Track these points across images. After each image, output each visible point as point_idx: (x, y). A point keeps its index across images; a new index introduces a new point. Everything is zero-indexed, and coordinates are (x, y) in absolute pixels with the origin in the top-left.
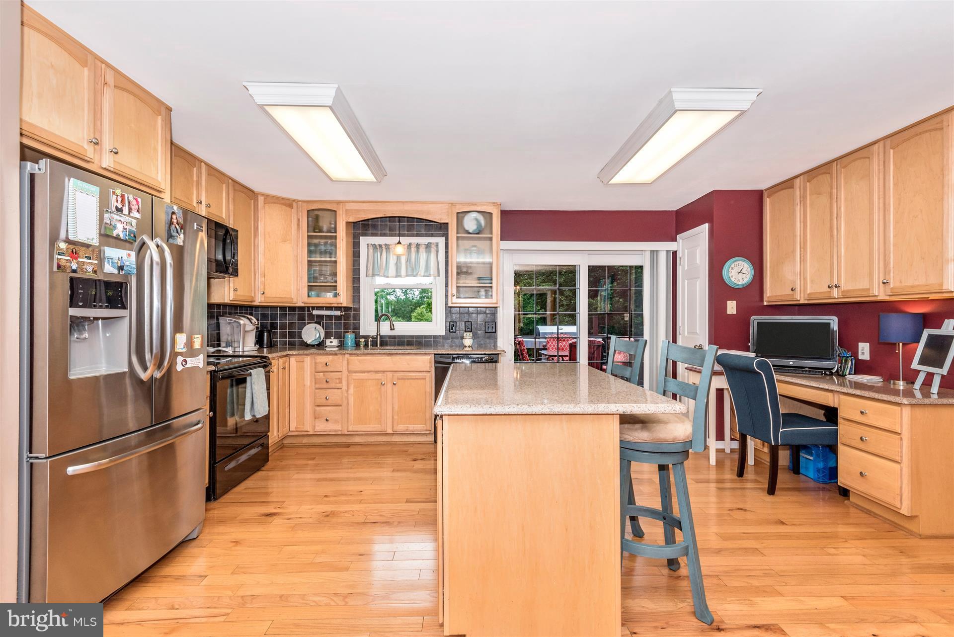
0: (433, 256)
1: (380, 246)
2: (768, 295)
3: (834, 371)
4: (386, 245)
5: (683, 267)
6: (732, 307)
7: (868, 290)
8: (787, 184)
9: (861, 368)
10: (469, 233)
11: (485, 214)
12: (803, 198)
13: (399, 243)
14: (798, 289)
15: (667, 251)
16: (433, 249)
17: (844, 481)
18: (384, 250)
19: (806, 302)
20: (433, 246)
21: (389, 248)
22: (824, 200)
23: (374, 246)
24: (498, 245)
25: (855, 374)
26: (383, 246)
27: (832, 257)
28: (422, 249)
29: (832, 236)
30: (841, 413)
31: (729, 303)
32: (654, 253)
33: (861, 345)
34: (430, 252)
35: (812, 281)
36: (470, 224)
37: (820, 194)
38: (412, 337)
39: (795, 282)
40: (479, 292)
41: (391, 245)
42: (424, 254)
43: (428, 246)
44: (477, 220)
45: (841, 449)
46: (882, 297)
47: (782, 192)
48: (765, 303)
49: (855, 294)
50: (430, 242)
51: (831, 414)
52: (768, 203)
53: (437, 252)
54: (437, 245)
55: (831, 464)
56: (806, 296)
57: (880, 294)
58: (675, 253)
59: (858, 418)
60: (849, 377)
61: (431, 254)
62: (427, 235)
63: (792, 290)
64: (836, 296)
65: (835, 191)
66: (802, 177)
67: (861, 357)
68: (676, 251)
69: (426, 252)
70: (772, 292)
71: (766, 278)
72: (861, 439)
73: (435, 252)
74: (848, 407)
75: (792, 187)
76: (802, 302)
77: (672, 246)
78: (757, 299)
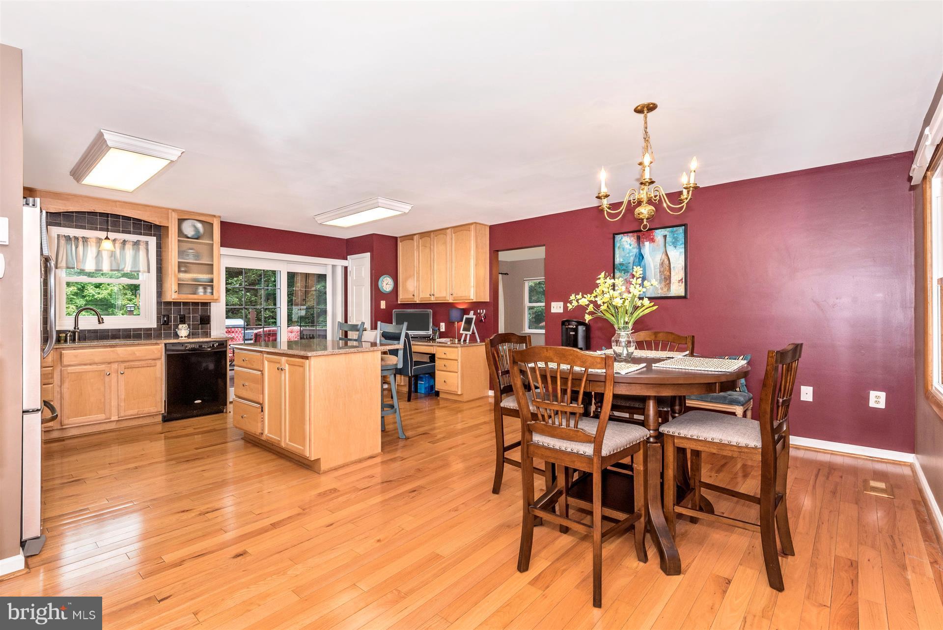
0: (142, 253)
1: (76, 238)
2: (401, 297)
3: (431, 338)
4: (83, 238)
5: (352, 278)
6: (383, 304)
7: (445, 297)
8: (410, 237)
9: (442, 335)
10: (188, 238)
11: (205, 224)
12: (418, 247)
13: (107, 238)
14: (416, 295)
15: (342, 266)
16: (142, 247)
17: (438, 387)
18: (81, 243)
19: (419, 302)
20: (141, 244)
21: (86, 241)
22: (428, 250)
23: (68, 238)
24: (219, 251)
25: (440, 338)
26: (80, 239)
27: (431, 279)
28: (129, 247)
29: (431, 269)
30: (437, 356)
31: (382, 302)
32: (334, 266)
33: (441, 324)
34: (138, 249)
35: (422, 292)
36: (188, 229)
37: (426, 247)
38: (119, 330)
39: (414, 291)
40: (197, 289)
41: (91, 238)
42: (131, 251)
43: (136, 244)
44: (195, 227)
45: (437, 372)
46: (451, 301)
47: (408, 241)
48: (399, 303)
49: (441, 299)
50: (139, 239)
51: (432, 357)
52: (400, 245)
53: (147, 250)
54: (147, 243)
55: (432, 383)
56: (420, 299)
57: (450, 300)
58: (346, 268)
59: (444, 356)
60: (438, 340)
61: (139, 252)
62: (134, 233)
63: (413, 295)
64: (433, 300)
65: (432, 247)
66: (417, 235)
67: (441, 330)
68: (347, 267)
69: (133, 249)
70: (402, 297)
71: (400, 286)
72: (445, 366)
73: (145, 250)
74: (439, 352)
75: (413, 240)
76: (417, 302)
77: (344, 263)
78: (395, 300)
